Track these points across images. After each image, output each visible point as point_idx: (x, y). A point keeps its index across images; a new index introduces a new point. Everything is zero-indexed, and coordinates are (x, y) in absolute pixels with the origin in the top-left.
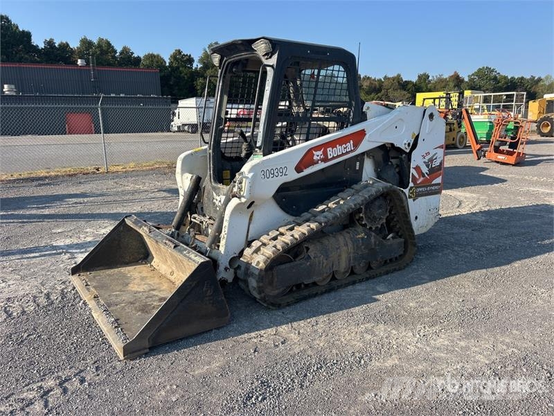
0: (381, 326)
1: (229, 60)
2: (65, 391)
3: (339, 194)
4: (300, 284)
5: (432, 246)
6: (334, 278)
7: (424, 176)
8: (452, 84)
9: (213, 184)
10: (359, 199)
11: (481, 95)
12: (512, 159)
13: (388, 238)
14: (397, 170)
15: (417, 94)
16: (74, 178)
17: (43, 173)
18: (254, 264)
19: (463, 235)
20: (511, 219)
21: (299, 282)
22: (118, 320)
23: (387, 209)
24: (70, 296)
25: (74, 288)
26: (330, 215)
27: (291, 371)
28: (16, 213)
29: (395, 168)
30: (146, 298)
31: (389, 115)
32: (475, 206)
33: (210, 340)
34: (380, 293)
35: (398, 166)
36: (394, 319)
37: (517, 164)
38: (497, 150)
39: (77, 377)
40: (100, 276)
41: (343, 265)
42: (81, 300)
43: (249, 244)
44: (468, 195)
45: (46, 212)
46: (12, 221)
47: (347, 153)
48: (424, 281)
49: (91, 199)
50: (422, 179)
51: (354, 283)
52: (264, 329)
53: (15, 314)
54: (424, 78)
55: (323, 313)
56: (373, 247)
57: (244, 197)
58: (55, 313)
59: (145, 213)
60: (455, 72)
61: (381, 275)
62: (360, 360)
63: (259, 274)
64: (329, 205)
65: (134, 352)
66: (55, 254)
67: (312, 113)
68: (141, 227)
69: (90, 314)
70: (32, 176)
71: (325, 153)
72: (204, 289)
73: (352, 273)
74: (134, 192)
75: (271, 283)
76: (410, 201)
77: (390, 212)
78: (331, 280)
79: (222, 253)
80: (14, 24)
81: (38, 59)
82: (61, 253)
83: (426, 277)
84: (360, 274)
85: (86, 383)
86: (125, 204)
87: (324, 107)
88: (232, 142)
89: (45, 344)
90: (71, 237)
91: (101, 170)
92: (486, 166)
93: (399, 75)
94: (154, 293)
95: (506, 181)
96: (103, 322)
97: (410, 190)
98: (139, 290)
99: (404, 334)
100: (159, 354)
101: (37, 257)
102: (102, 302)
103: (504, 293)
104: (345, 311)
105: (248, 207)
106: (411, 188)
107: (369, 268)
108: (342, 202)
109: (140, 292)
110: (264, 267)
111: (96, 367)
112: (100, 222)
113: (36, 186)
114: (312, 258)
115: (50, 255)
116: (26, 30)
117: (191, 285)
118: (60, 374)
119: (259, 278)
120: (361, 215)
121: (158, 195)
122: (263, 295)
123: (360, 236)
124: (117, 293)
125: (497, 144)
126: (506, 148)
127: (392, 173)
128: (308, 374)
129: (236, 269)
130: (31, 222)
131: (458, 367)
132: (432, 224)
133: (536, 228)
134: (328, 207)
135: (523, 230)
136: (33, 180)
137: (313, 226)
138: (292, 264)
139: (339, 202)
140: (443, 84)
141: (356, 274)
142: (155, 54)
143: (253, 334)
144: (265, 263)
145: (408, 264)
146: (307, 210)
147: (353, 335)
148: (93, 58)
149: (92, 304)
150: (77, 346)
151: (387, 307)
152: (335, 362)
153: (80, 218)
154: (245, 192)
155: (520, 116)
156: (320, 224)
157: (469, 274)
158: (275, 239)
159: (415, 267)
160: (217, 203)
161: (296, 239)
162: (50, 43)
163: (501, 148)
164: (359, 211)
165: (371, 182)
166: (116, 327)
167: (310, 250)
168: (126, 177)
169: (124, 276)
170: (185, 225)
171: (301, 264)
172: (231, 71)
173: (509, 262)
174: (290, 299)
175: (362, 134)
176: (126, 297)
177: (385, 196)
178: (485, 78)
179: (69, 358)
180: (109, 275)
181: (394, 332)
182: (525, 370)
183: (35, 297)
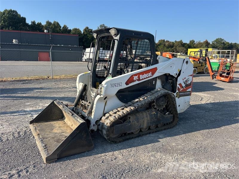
0: (159, 154)
1: (100, 36)
2: (19, 176)
3: (145, 95)
4: (126, 133)
5: (186, 118)
6: (141, 131)
7: (183, 88)
8: (204, 45)
9: (91, 88)
10: (153, 97)
11: (216, 51)
12: (227, 80)
13: (166, 114)
14: (171, 85)
15: (188, 49)
16: (38, 81)
17: (25, 78)
18: (105, 124)
19: (201, 113)
20: (224, 107)
21: (125, 132)
22: (46, 145)
23: (166, 102)
24: (28, 133)
25: (30, 130)
26: (140, 104)
27: (116, 172)
28: (12, 95)
29: (171, 84)
30: (60, 136)
31: (168, 62)
32: (208, 100)
33: (84, 156)
34: (160, 138)
35: (172, 83)
36: (165, 150)
37: (230, 82)
38: (221, 75)
39: (25, 170)
40: (42, 125)
41: (145, 125)
42: (32, 135)
43: (104, 115)
44: (206, 95)
45: (24, 95)
46: (9, 99)
47: (149, 77)
48: (181, 134)
49: (44, 90)
50: (182, 89)
51: (150, 133)
52: (108, 152)
53: (4, 140)
54: (192, 42)
55: (134, 147)
56: (159, 118)
57: (102, 95)
58: (21, 141)
59: (65, 97)
60: (206, 40)
61: (162, 130)
62: (147, 168)
63: (107, 129)
64: (140, 99)
65: (50, 160)
66: (25, 114)
67: (134, 60)
68: (60, 105)
69: (35, 142)
70: (21, 79)
71: (139, 77)
72: (83, 134)
73: (149, 129)
74: (62, 88)
75: (113, 132)
76: (177, 98)
77: (167, 103)
78: (139, 132)
79: (93, 118)
80: (19, 14)
81: (28, 29)
82: (27, 114)
83: (182, 132)
84: (153, 130)
85: (29, 173)
86: (57, 93)
87: (140, 57)
88: (101, 70)
89: (14, 154)
90: (33, 107)
91: (50, 78)
92: (216, 82)
93: (181, 41)
94: (63, 134)
95: (224, 89)
96: (40, 146)
97: (176, 94)
98: (57, 132)
99: (168, 157)
100: (61, 161)
101: (17, 115)
102: (41, 137)
103: (215, 141)
104: (144, 146)
105: (105, 99)
106: (177, 93)
107: (157, 127)
108: (146, 98)
109: (57, 133)
110: (110, 125)
111: (34, 166)
112: (46, 101)
113: (22, 84)
114: (131, 122)
115: (23, 114)
116: (24, 17)
117: (76, 132)
118: (19, 168)
119: (107, 130)
120: (154, 104)
121: (72, 90)
122: (108, 137)
123: (153, 113)
124: (48, 133)
125: (221, 73)
126: (225, 75)
127: (169, 86)
128: (124, 174)
129: (98, 125)
130: (17, 100)
131: (189, 174)
132: (186, 108)
133: (234, 112)
134: (139, 100)
135: (228, 112)
136: (21, 81)
137: (132, 108)
138: (122, 124)
139: (144, 98)
140: (201, 45)
141: (151, 129)
142: (77, 28)
143: (103, 155)
144: (110, 124)
145: (174, 126)
146: (130, 101)
147: (146, 157)
148: (51, 30)
149: (36, 137)
150: (27, 156)
151: (163, 145)
152: (136, 169)
153: (38, 99)
154: (103, 93)
155: (233, 60)
156: (135, 107)
157: (201, 131)
158: (115, 113)
159: (178, 127)
160: (92, 96)
161: (124, 114)
162: (34, 23)
163: (223, 75)
164: (153, 102)
165: (159, 90)
166: (45, 148)
167: (131, 118)
168: (60, 81)
169: (52, 126)
170: (79, 105)
171: (126, 125)
172: (101, 40)
173: (219, 127)
174: (121, 139)
175: (156, 69)
176: (51, 135)
177: (165, 96)
178: (219, 43)
179: (23, 161)
180: (46, 125)
181: (164, 156)
182: (219, 177)
183: (13, 133)
